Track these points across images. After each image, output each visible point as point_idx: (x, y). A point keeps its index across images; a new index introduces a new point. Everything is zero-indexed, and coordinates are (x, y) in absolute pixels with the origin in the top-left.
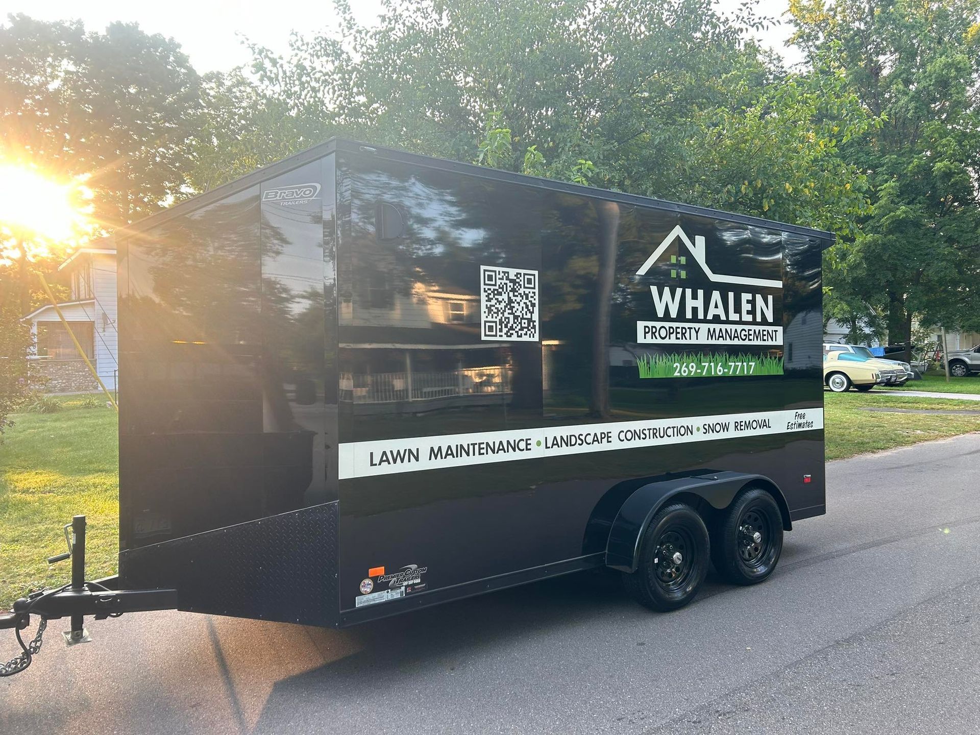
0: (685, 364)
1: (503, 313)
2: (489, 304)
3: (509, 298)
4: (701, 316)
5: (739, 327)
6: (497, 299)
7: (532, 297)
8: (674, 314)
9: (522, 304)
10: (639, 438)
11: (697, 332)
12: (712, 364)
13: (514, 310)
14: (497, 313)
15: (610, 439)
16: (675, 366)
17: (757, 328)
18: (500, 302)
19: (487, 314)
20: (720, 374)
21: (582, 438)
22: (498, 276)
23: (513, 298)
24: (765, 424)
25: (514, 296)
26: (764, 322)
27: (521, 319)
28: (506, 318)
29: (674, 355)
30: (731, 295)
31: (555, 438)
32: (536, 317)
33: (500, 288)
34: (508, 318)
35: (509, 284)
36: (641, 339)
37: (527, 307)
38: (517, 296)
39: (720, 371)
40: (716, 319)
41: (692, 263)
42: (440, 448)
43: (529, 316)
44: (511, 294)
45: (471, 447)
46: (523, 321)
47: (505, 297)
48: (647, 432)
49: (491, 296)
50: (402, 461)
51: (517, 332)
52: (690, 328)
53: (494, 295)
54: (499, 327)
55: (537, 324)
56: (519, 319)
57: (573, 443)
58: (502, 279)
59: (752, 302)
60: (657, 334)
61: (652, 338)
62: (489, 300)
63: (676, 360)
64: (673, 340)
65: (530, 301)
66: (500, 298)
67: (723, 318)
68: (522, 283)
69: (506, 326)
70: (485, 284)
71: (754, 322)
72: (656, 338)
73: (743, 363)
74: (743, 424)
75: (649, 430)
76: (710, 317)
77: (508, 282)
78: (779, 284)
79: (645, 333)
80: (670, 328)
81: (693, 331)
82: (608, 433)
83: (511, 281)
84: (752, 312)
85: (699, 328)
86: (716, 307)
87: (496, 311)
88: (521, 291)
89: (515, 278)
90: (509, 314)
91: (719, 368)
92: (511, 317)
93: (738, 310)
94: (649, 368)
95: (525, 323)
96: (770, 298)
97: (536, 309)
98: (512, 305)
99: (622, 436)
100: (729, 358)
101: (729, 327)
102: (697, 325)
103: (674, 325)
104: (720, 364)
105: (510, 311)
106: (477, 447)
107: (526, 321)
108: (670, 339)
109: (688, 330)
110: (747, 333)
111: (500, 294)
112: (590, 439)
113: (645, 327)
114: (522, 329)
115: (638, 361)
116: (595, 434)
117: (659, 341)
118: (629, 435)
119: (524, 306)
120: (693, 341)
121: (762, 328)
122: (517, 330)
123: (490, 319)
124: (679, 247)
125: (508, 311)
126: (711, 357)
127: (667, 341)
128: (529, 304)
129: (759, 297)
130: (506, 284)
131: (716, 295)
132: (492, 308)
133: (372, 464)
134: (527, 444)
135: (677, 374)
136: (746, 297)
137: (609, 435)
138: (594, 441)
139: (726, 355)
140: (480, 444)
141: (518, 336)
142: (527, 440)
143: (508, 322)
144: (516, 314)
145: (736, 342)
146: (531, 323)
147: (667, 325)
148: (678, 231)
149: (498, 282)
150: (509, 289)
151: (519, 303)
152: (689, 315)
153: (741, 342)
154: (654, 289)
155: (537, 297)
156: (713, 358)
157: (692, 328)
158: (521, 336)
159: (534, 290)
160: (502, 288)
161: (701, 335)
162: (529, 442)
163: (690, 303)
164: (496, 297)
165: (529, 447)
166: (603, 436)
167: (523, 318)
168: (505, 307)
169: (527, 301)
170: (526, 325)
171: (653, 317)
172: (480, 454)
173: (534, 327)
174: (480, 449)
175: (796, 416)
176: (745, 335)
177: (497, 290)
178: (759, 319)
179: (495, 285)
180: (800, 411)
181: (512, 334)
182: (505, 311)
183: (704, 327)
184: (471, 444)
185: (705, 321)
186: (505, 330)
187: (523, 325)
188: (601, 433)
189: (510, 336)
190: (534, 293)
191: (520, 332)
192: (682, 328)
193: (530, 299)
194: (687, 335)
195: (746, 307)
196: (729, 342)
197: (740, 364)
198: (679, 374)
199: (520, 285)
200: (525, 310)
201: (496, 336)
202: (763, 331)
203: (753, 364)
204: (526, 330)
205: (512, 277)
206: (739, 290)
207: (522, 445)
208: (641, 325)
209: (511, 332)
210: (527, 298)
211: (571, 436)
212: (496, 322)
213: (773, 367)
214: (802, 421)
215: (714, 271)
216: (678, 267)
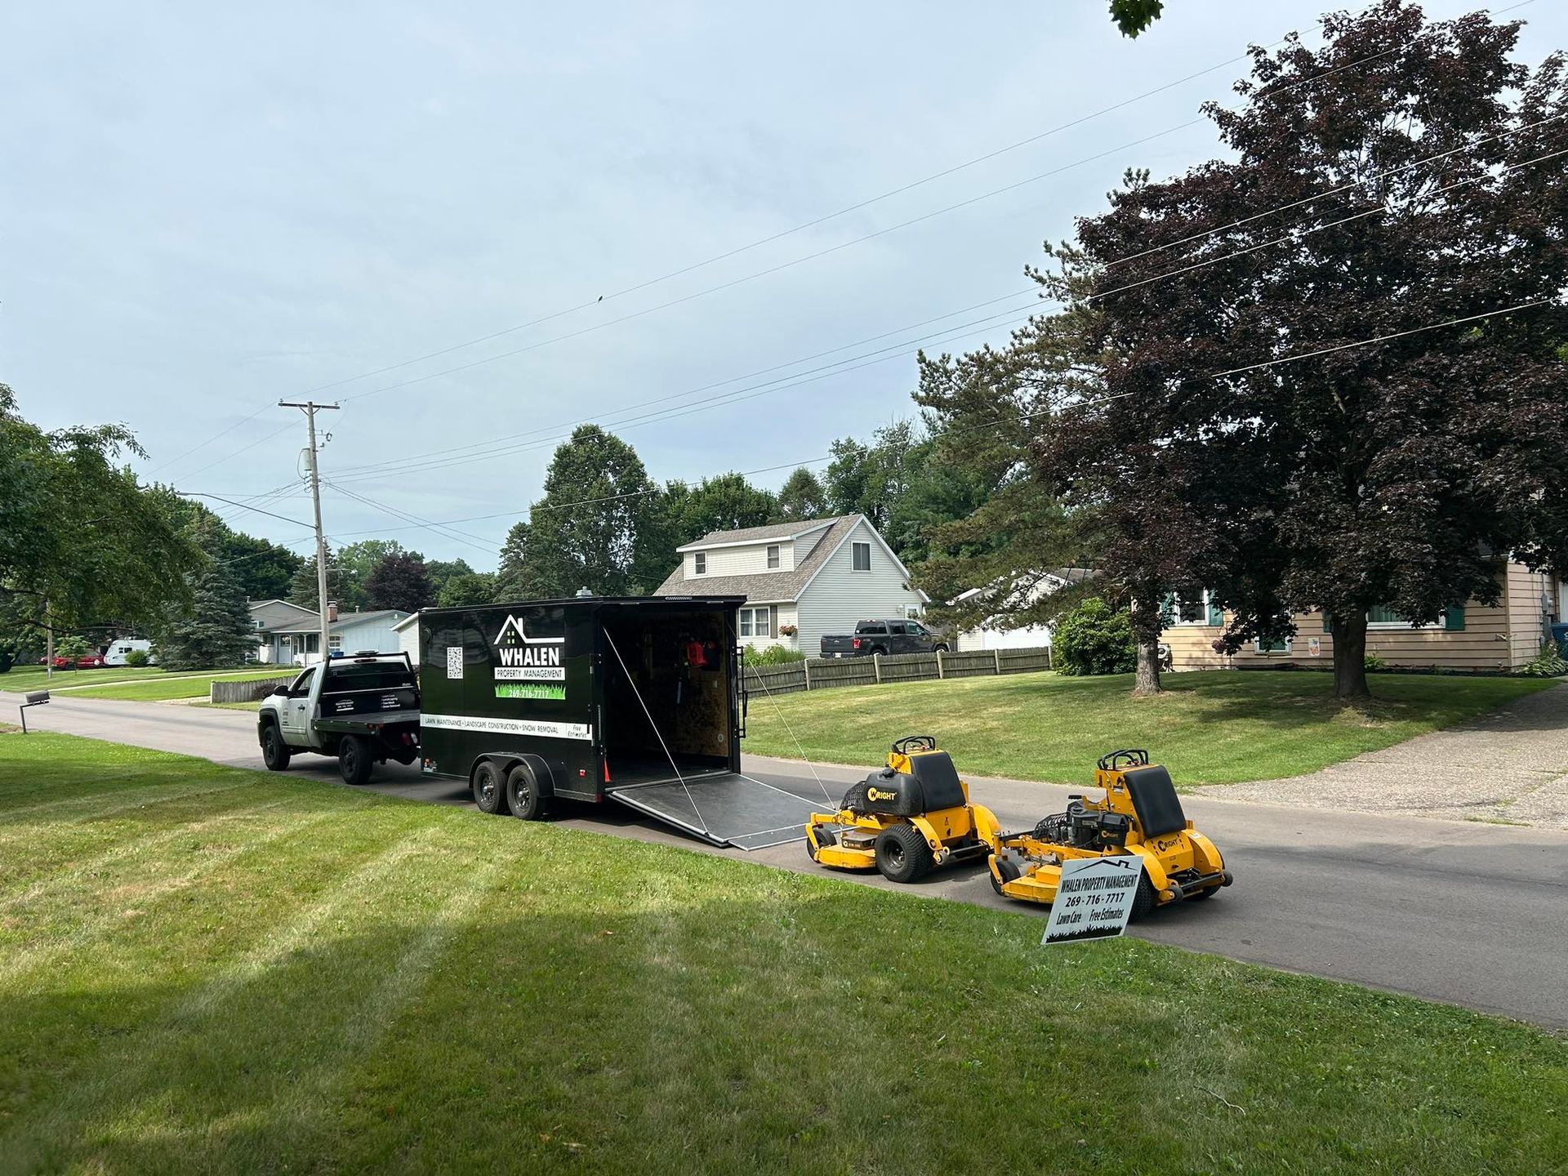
0: (514, 691)
4: (521, 664)
5: (540, 669)
8: (509, 664)
12: (526, 691)
16: (510, 692)
17: (549, 669)
24: (554, 730)
26: (554, 665)
29: (510, 686)
30: (536, 650)
36: (497, 677)
39: (530, 695)
40: (528, 665)
41: (517, 635)
52: (516, 671)
59: (547, 653)
60: (503, 674)
61: (501, 676)
64: (509, 678)
67: (532, 664)
71: (548, 666)
72: (503, 677)
73: (542, 691)
74: (543, 728)
76: (525, 664)
78: (562, 640)
79: (498, 674)
81: (518, 672)
82: (485, 722)
84: (547, 660)
86: (528, 657)
93: (539, 659)
94: (500, 692)
96: (557, 649)
99: (490, 725)
100: (535, 687)
101: (534, 669)
102: (519, 669)
103: (510, 669)
104: (530, 691)
105: (455, 666)
110: (545, 673)
111: (452, 659)
112: (479, 725)
113: (498, 671)
115: (495, 688)
118: (493, 726)
120: (518, 678)
121: (552, 669)
124: (511, 627)
126: (526, 687)
127: (507, 678)
129: (551, 650)
131: (528, 651)
135: (511, 696)
136: (544, 650)
145: (538, 678)
147: (507, 669)
148: (510, 618)
152: (516, 664)
153: (541, 678)
154: (501, 650)
161: (521, 674)
163: (517, 657)
165: (460, 725)
171: (500, 665)
175: (574, 728)
176: (542, 674)
178: (551, 664)
183: (522, 670)
185: (523, 666)
192: (513, 671)
194: (515, 674)
195: (544, 656)
196: (534, 678)
202: (552, 671)
203: (547, 692)
206: (540, 646)
208: (496, 669)
213: (559, 695)
214: (578, 732)
215: (528, 637)
216: (511, 638)
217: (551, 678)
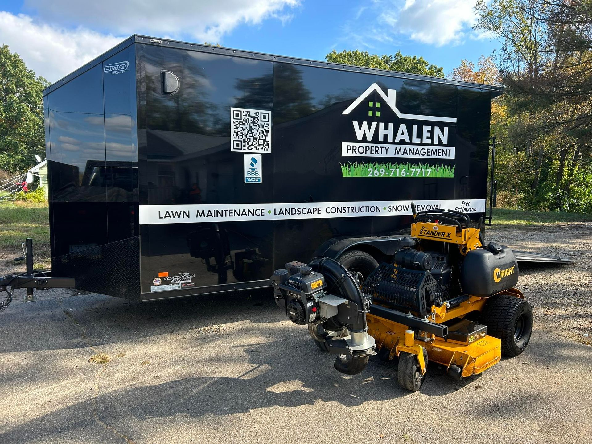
0: (377, 169)
1: (246, 136)
2: (236, 130)
3: (250, 127)
4: (390, 139)
5: (420, 147)
6: (242, 128)
7: (266, 127)
8: (369, 138)
9: (259, 131)
10: (341, 212)
11: (387, 150)
12: (398, 170)
13: (254, 134)
14: (242, 136)
15: (319, 212)
16: (369, 170)
17: (434, 148)
18: (244, 130)
19: (235, 136)
20: (403, 176)
21: (301, 210)
22: (243, 114)
23: (253, 127)
24: (437, 208)
25: (254, 126)
26: (440, 144)
27: (259, 140)
28: (248, 139)
29: (369, 164)
30: (415, 127)
31: (281, 209)
32: (269, 138)
33: (244, 121)
34: (250, 139)
35: (250, 118)
36: (344, 153)
37: (263, 132)
38: (256, 126)
39: (403, 174)
40: (402, 142)
42: (203, 212)
43: (264, 138)
44: (252, 125)
45: (224, 212)
46: (260, 141)
47: (247, 126)
48: (346, 209)
49: (238, 126)
50: (179, 217)
51: (256, 147)
52: (382, 147)
53: (240, 125)
54: (243, 144)
55: (270, 143)
56: (257, 139)
57: (294, 212)
58: (246, 115)
59: (432, 132)
60: (357, 151)
61: (353, 153)
62: (237, 128)
63: (370, 166)
64: (368, 154)
65: (265, 129)
66: (244, 127)
67: (408, 141)
68: (259, 118)
69: (248, 144)
70: (234, 119)
71: (432, 144)
72: (356, 153)
73: (422, 169)
74: (420, 207)
75: (348, 207)
76: (397, 140)
77: (250, 117)
78: (454, 120)
79: (348, 150)
80: (366, 147)
81: (384, 149)
82: (318, 208)
83: (252, 117)
84: (432, 138)
85: (389, 147)
86: (403, 134)
87: (241, 134)
88: (259, 123)
89: (255, 115)
90: (250, 136)
91: (403, 172)
92: (252, 138)
93: (420, 135)
94: (350, 171)
95: (261, 142)
96: (446, 129)
97: (269, 134)
98: (252, 131)
99: (329, 210)
100: (411, 166)
101: (412, 147)
102: (387, 146)
103: (370, 145)
104: (404, 170)
105: (251, 135)
106: (228, 212)
107: (262, 141)
108: (366, 153)
109: (380, 149)
110: (426, 151)
111: (244, 124)
112: (305, 211)
113: (348, 146)
114: (259, 145)
115: (342, 166)
116: (309, 209)
117: (358, 155)
118: (333, 210)
119: (261, 132)
120: (384, 155)
121: (438, 148)
122: (256, 146)
123: (237, 139)
124: (376, 98)
125: (249, 135)
126: (397, 165)
127: (364, 155)
128: (264, 131)
129: (437, 129)
130: (248, 119)
131: (403, 127)
132: (239, 133)
133: (160, 218)
134: (262, 212)
135: (370, 175)
136: (426, 128)
137: (319, 209)
138: (308, 212)
139: (408, 164)
140: (230, 210)
141: (256, 150)
142: (262, 210)
143: (250, 141)
144: (255, 137)
145: (417, 156)
146: (266, 142)
147: (364, 145)
148: (375, 87)
149: (243, 117)
150: (250, 122)
151: (257, 130)
152: (381, 139)
153: (421, 157)
154: (355, 123)
155: (270, 127)
156: (398, 165)
157: (383, 147)
158: (258, 150)
159: (268, 123)
160: (246, 121)
162: (263, 211)
163: (382, 132)
164: (241, 126)
165: (263, 214)
166: (315, 210)
167: (260, 139)
168: (248, 132)
169: (263, 129)
170: (262, 143)
172: (230, 216)
173: (268, 145)
174: (230, 213)
175: (463, 203)
176: (424, 152)
177: (242, 122)
178: (436, 142)
179: (241, 119)
180: (466, 201)
181: (253, 148)
182: (247, 134)
183: (392, 147)
184: (224, 210)
185: (393, 143)
186: (247, 146)
187: (260, 143)
188: (314, 208)
189: (251, 149)
190: (268, 124)
191: (258, 148)
192: (376, 147)
193: (265, 128)
194: (379, 151)
195: (426, 134)
196: (411, 156)
197: (419, 170)
198: (372, 175)
199: (258, 120)
200: (262, 134)
201: (241, 149)
202: (439, 150)
203: (430, 170)
204: (262, 146)
205: (253, 114)
206: (420, 124)
207: (259, 212)
208: (344, 145)
209: (251, 147)
210: (263, 127)
211: (292, 209)
212: (241, 141)
213: (446, 173)
214: (467, 207)
215: (402, 112)
216: (374, 109)
217: (436, 157)
